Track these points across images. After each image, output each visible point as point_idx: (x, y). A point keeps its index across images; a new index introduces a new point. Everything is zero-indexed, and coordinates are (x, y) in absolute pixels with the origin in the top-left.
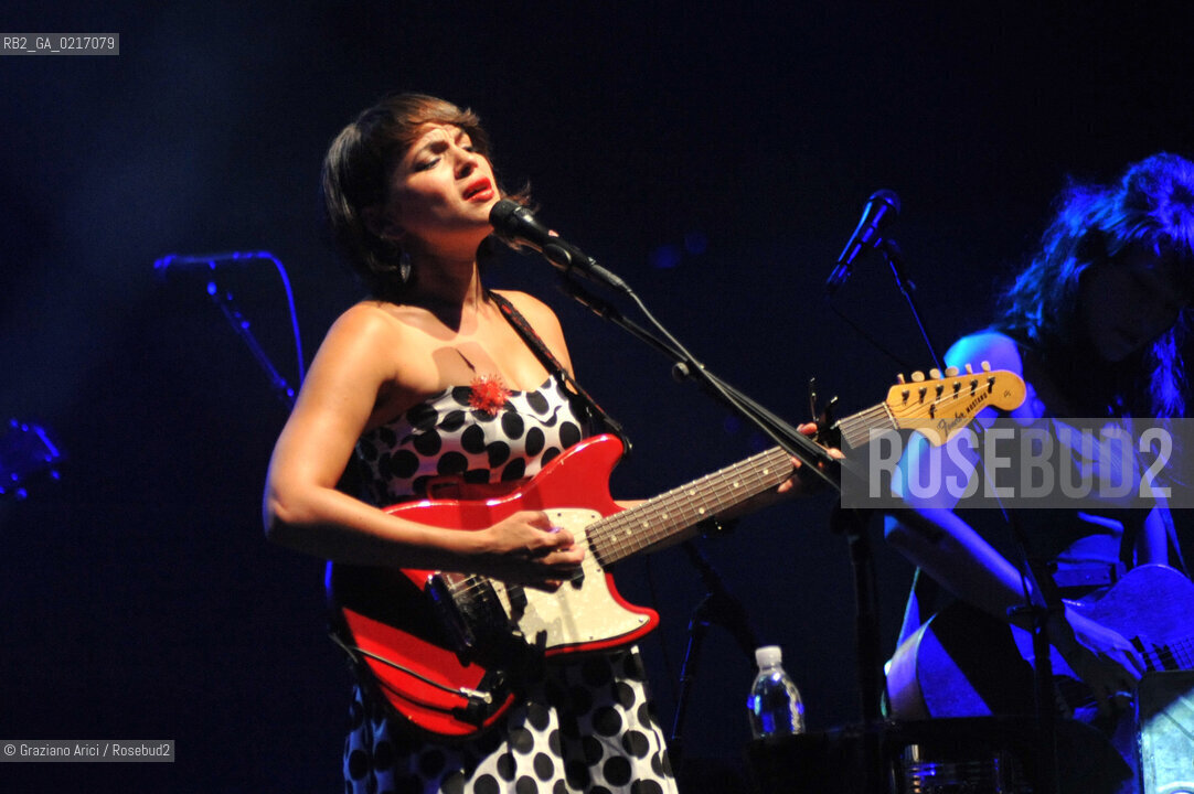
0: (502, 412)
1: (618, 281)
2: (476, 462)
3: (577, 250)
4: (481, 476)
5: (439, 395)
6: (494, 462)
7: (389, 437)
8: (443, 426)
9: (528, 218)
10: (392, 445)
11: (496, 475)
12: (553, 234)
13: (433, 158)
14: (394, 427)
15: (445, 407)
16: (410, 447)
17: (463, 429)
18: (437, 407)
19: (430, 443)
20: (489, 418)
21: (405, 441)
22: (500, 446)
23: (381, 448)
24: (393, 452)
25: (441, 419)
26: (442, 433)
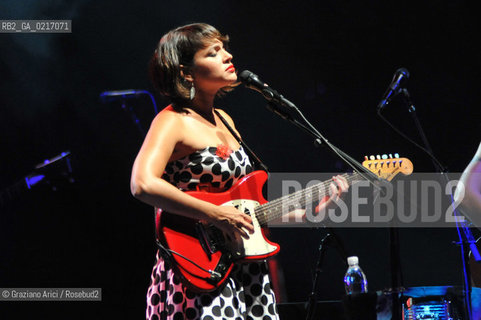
0: (228, 159)
1: (293, 105)
2: (217, 178)
3: (276, 92)
4: (217, 184)
5: (203, 150)
6: (223, 180)
7: (180, 166)
8: (204, 163)
9: (256, 79)
10: (181, 169)
11: (223, 184)
12: (266, 85)
13: (214, 52)
14: (182, 161)
15: (206, 155)
16: (189, 170)
17: (213, 165)
18: (202, 155)
19: (198, 170)
20: (224, 161)
21: (186, 168)
22: (226, 173)
23: (176, 169)
24: (181, 171)
25: (203, 160)
26: (203, 166)
